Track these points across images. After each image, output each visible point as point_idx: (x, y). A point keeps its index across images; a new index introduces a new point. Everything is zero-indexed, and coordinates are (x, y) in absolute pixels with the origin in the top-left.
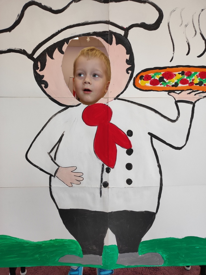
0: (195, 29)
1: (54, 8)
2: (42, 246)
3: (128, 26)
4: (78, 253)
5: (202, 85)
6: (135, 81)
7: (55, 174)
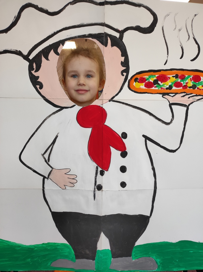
0: (188, 33)
1: (51, 10)
2: (34, 250)
3: (123, 29)
4: (71, 258)
5: (196, 88)
6: (130, 83)
7: (49, 176)
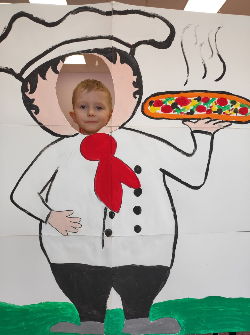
0: (211, 48)
1: (48, 21)
2: (29, 311)
3: (134, 43)
4: (75, 320)
5: (222, 113)
6: (144, 107)
7: (47, 219)
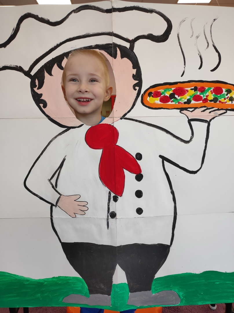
0: (207, 40)
1: (52, 20)
2: (44, 284)
3: (133, 38)
4: (84, 293)
5: (217, 102)
6: (144, 98)
7: (57, 203)
